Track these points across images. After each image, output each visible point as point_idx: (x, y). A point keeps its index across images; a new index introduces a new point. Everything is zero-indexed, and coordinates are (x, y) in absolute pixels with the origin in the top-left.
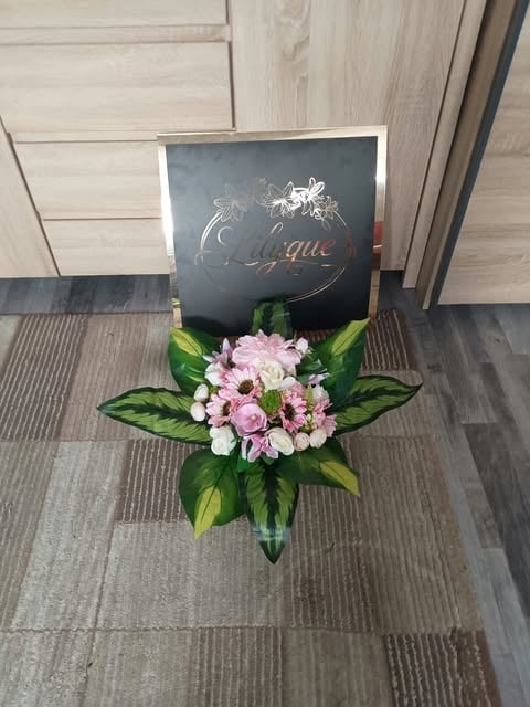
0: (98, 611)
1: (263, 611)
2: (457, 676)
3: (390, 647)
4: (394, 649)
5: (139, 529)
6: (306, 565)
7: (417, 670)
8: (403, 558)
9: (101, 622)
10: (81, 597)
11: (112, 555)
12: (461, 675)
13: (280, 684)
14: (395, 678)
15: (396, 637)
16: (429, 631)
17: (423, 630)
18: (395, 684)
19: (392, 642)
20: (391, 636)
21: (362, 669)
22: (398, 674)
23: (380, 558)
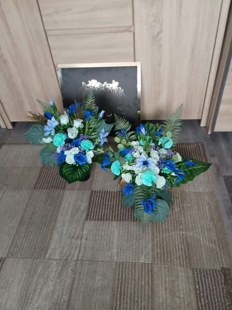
0: (79, 254)
1: (143, 256)
2: (224, 286)
3: (195, 273)
4: (197, 274)
5: (95, 223)
6: (162, 240)
7: (207, 283)
8: (202, 240)
9: (80, 258)
10: (72, 248)
11: (84, 232)
12: (225, 285)
13: (150, 284)
14: (197, 285)
15: (198, 270)
16: (212, 268)
17: (210, 268)
18: (197, 287)
19: (197, 271)
20: (196, 269)
21: (184, 281)
22: (198, 284)
23: (192, 239)
